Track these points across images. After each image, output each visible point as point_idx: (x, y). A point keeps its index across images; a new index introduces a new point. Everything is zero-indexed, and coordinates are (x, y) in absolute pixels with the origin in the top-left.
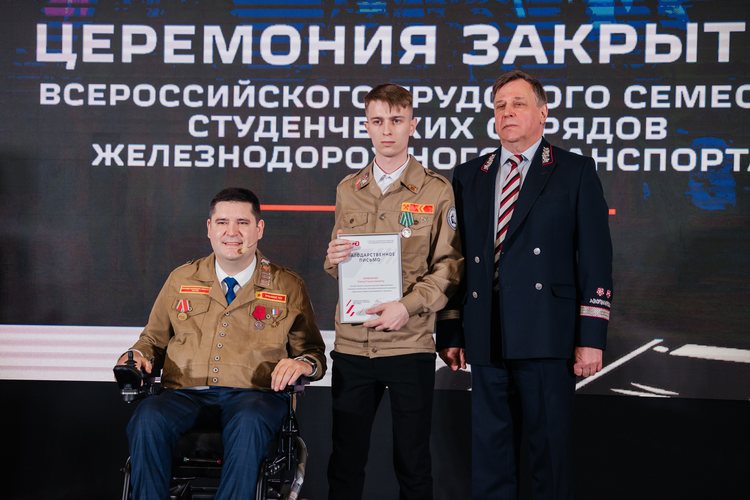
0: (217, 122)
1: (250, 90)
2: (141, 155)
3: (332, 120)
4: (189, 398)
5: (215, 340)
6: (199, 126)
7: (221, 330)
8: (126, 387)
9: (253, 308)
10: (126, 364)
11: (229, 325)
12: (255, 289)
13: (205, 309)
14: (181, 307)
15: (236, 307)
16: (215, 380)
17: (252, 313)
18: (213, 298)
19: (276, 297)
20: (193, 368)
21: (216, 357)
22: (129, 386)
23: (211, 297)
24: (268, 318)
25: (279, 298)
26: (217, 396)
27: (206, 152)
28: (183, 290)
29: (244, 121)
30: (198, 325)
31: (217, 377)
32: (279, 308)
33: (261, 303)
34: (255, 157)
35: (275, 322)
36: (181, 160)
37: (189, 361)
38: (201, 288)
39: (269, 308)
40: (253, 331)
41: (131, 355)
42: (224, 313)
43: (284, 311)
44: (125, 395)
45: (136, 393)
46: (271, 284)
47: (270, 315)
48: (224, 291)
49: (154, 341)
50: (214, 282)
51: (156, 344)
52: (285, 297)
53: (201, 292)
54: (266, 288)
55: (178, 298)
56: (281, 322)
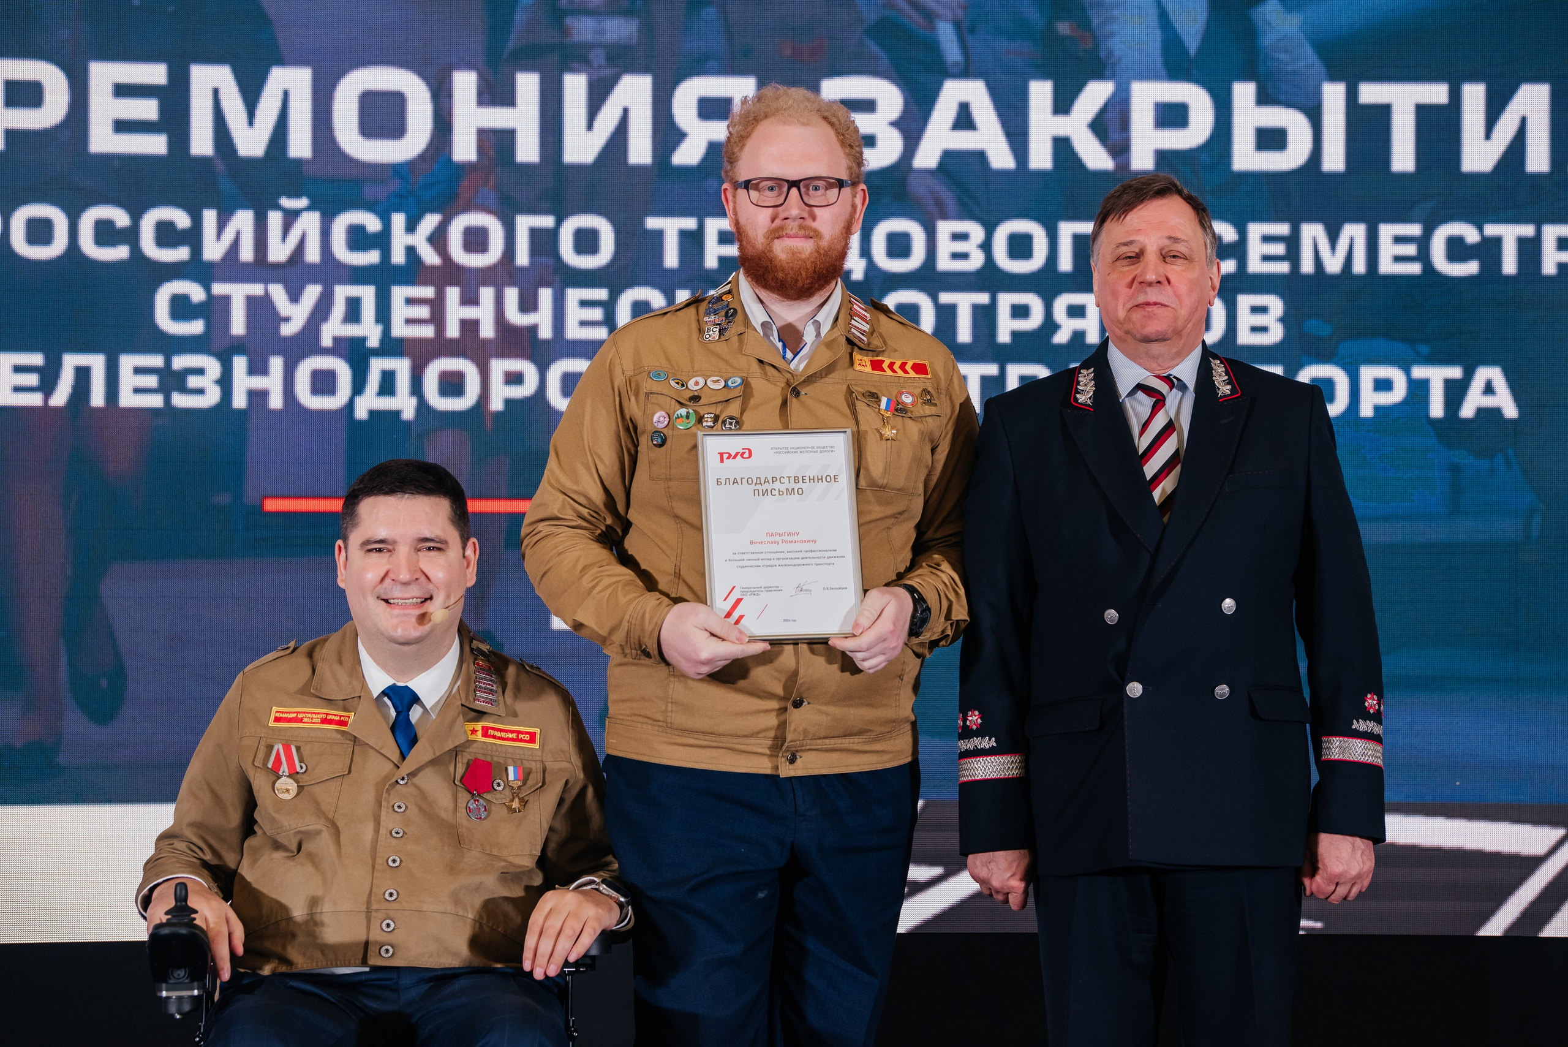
0: (226, 299)
1: (310, 222)
2: (33, 379)
3: (512, 295)
4: (328, 997)
5: (380, 849)
6: (181, 308)
7: (389, 821)
8: (174, 977)
9: (460, 765)
10: (169, 917)
11: (409, 807)
12: (464, 716)
13: (340, 766)
14: (278, 761)
15: (422, 764)
16: (387, 951)
17: (459, 778)
18: (359, 740)
19: (514, 736)
20: (326, 919)
21: (387, 893)
22: (182, 975)
23: (355, 737)
24: (497, 788)
25: (521, 736)
27: (200, 371)
28: (277, 720)
29: (295, 297)
30: (325, 807)
31: (393, 943)
32: (522, 762)
33: (480, 751)
34: (323, 383)
35: (517, 800)
36: (137, 391)
37: (314, 902)
38: (327, 714)
39: (499, 763)
40: (465, 823)
42: (394, 780)
43: (534, 769)
44: (168, 998)
45: (198, 992)
46: (500, 701)
47: (502, 782)
48: (386, 717)
49: (201, 849)
50: (360, 697)
51: (208, 857)
52: (535, 733)
53: (330, 724)
54: (490, 712)
55: (265, 739)
56: (531, 798)
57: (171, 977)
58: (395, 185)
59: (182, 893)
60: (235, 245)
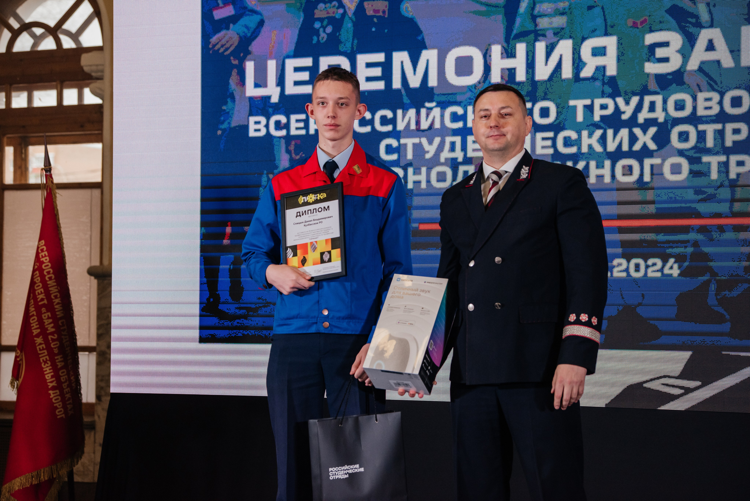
0: (405, 145)
1: (436, 112)
6: (389, 150)
29: (430, 142)
34: (441, 177)
58: (468, 94)
60: (409, 124)
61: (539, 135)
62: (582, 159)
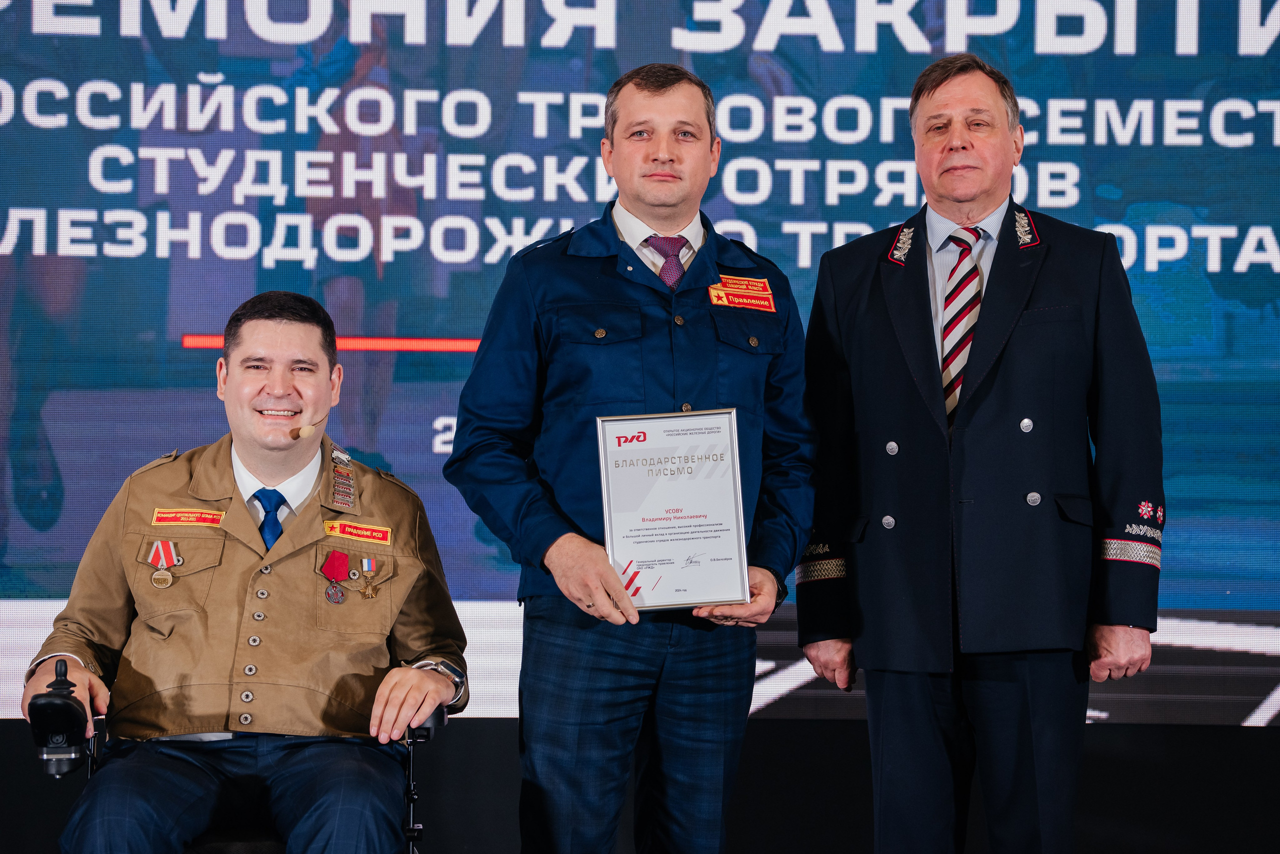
0: (151, 162)
1: (225, 95)
3: (401, 160)
4: (194, 762)
5: (241, 629)
6: (112, 169)
7: (253, 606)
8: (54, 742)
9: (321, 556)
10: (48, 689)
11: (271, 594)
12: (323, 515)
13: (212, 558)
14: (157, 556)
15: (284, 555)
16: (246, 719)
17: (319, 568)
18: (230, 536)
19: (369, 533)
20: (193, 692)
21: (247, 668)
22: (60, 741)
23: (226, 532)
24: (353, 578)
25: (374, 534)
26: (254, 756)
27: (128, 225)
28: (159, 519)
29: (211, 160)
30: (198, 596)
31: (251, 712)
32: (375, 556)
33: (338, 546)
34: (236, 235)
35: (370, 588)
36: (74, 241)
37: (183, 678)
38: (202, 513)
39: (355, 555)
40: (324, 605)
41: (63, 669)
42: (259, 569)
43: (386, 563)
44: (49, 760)
45: (75, 756)
46: (356, 503)
47: (357, 572)
48: (254, 517)
49: (90, 631)
50: (231, 498)
51: (96, 639)
52: (387, 532)
53: (204, 522)
54: (347, 512)
55: (147, 537)
56: (383, 587)
57: (51, 742)
58: (299, 63)
59: (62, 668)
60: (159, 116)
61: (455, 161)
62: (545, 215)
